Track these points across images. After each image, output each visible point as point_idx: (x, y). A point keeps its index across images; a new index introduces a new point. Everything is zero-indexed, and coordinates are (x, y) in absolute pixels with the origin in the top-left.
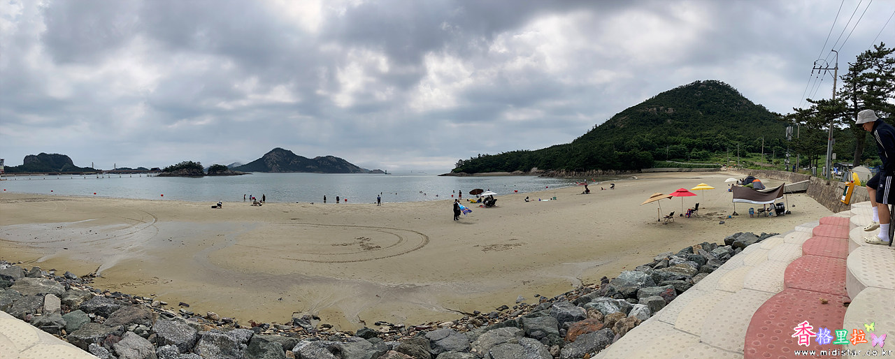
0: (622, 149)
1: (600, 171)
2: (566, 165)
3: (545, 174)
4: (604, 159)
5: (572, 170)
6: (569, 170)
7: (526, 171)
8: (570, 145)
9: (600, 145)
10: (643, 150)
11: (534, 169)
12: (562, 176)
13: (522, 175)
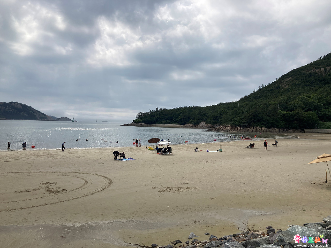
0: (285, 108)
1: (264, 128)
2: (231, 121)
3: (212, 129)
4: (268, 118)
5: (237, 126)
6: (234, 126)
7: (196, 125)
8: (236, 103)
9: (266, 104)
10: (307, 111)
11: (203, 124)
12: (227, 131)
13: (192, 127)
